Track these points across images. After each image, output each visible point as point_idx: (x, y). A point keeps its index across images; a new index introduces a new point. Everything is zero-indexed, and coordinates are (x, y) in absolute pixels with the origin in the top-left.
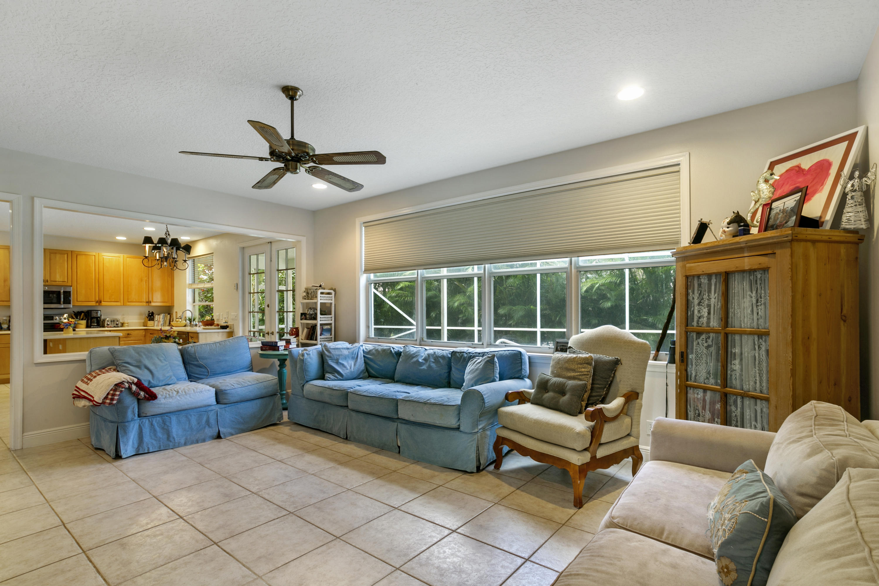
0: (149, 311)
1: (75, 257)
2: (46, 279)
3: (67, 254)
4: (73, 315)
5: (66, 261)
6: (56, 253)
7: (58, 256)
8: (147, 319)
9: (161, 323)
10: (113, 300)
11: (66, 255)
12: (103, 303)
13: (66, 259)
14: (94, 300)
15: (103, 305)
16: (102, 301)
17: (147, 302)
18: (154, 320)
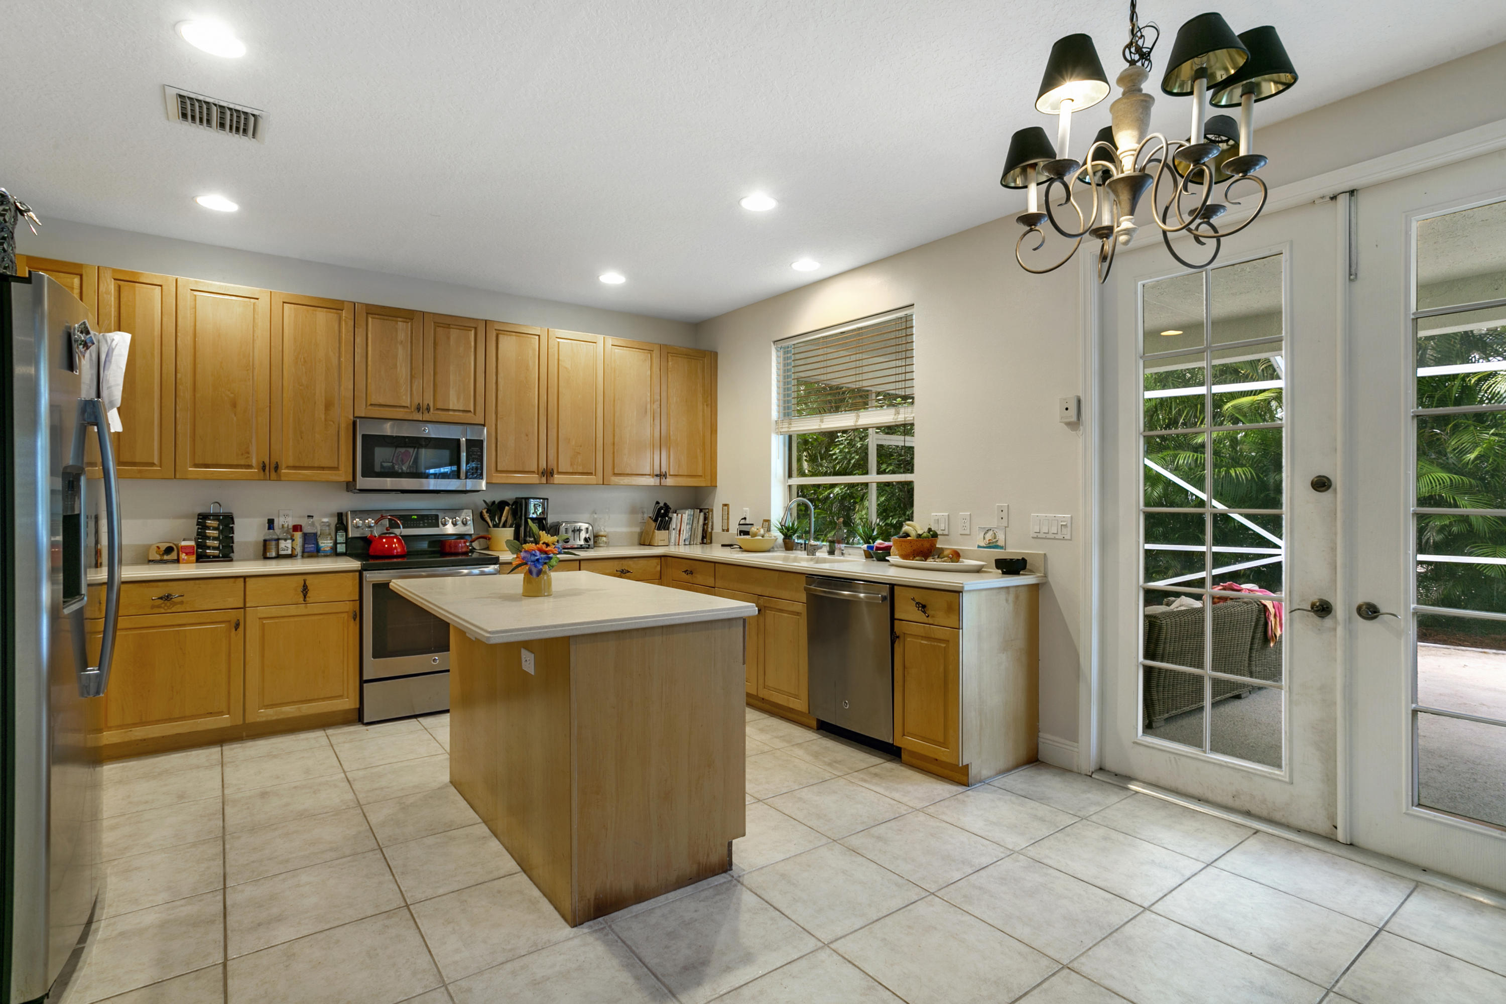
0: (658, 503)
1: (494, 339)
2: (426, 403)
3: (476, 328)
4: (484, 511)
5: (473, 350)
6: (448, 326)
7: (454, 333)
8: (654, 524)
9: (685, 535)
10: (580, 470)
11: (473, 332)
12: (557, 478)
13: (473, 344)
14: (535, 468)
15: (556, 482)
16: (555, 471)
17: (657, 476)
18: (668, 529)
